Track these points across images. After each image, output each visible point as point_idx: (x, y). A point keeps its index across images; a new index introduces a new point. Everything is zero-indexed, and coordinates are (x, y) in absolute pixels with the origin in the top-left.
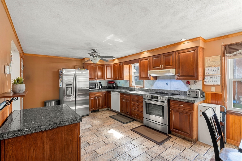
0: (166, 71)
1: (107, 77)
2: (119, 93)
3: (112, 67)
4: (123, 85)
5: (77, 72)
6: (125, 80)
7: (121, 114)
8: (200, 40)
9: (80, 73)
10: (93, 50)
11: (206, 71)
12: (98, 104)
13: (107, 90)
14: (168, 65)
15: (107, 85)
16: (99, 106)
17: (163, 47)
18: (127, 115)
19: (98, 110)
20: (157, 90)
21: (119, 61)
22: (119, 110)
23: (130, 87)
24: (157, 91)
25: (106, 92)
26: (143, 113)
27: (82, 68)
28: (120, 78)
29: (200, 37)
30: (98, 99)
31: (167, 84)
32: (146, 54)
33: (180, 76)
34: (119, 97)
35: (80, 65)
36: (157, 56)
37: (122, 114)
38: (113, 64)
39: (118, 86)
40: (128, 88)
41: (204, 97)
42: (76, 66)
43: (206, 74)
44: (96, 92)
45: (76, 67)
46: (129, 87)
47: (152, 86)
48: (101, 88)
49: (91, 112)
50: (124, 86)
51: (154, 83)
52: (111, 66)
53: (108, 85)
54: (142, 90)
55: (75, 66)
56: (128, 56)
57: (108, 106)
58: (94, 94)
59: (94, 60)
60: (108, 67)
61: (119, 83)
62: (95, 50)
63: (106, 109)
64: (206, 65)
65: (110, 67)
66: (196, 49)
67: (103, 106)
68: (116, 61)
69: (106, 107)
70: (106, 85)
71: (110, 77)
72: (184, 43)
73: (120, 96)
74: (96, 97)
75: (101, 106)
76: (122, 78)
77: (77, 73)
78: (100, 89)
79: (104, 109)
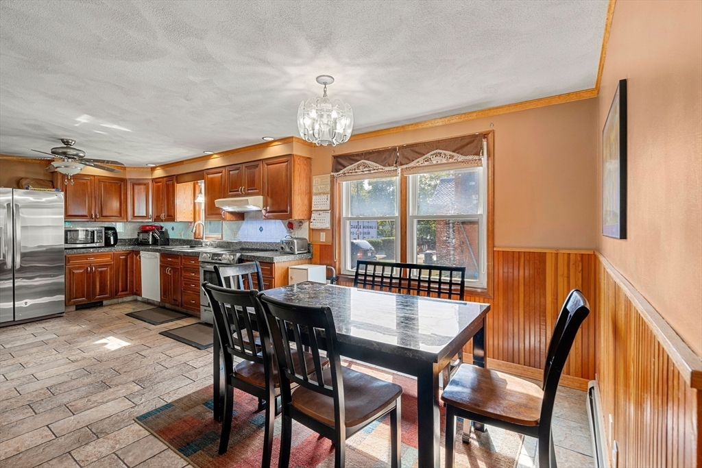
0: (242, 200)
1: (136, 215)
2: (158, 254)
3: (148, 186)
4: (181, 236)
5: (20, 195)
6: (178, 220)
7: (164, 308)
8: (292, 142)
9: (31, 199)
10: (63, 141)
11: (313, 203)
12: (100, 287)
13: (130, 248)
14: (252, 187)
15: (138, 235)
16: (102, 291)
17: (243, 148)
18: (177, 308)
19: (102, 302)
20: (245, 242)
21: (166, 171)
22: (156, 297)
23: (195, 238)
24: (244, 247)
25: (128, 254)
26: (199, 296)
27: (47, 187)
28: (168, 216)
29: (292, 137)
30: (101, 272)
31: (261, 229)
32: (216, 162)
33: (269, 212)
34: (159, 263)
35: (42, 178)
36: (236, 166)
37: (167, 305)
38: (153, 180)
39: (170, 237)
40: (191, 241)
41: (309, 252)
42: (27, 178)
43: (313, 209)
44: (93, 252)
45: (24, 182)
46: (193, 238)
47: (235, 234)
48: (112, 243)
49: (76, 310)
50: (183, 238)
51: (239, 229)
52: (146, 185)
53: (141, 235)
54: (220, 246)
55: (22, 178)
56: (182, 161)
57: (133, 290)
58: (86, 257)
59: (66, 167)
60: (139, 187)
61: (173, 229)
62: (68, 142)
63: (130, 298)
64: (314, 191)
65: (142, 187)
66: (288, 158)
67: (117, 292)
68: (159, 173)
69: (128, 292)
70: (136, 237)
71: (145, 215)
72: (273, 144)
73: (161, 261)
74: (90, 266)
75: (111, 292)
76: (171, 216)
77: (17, 201)
78: (108, 244)
79: (120, 300)
